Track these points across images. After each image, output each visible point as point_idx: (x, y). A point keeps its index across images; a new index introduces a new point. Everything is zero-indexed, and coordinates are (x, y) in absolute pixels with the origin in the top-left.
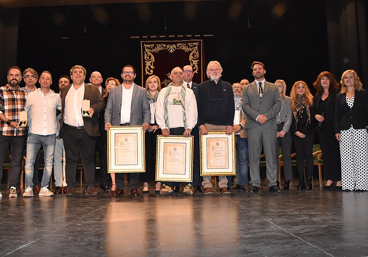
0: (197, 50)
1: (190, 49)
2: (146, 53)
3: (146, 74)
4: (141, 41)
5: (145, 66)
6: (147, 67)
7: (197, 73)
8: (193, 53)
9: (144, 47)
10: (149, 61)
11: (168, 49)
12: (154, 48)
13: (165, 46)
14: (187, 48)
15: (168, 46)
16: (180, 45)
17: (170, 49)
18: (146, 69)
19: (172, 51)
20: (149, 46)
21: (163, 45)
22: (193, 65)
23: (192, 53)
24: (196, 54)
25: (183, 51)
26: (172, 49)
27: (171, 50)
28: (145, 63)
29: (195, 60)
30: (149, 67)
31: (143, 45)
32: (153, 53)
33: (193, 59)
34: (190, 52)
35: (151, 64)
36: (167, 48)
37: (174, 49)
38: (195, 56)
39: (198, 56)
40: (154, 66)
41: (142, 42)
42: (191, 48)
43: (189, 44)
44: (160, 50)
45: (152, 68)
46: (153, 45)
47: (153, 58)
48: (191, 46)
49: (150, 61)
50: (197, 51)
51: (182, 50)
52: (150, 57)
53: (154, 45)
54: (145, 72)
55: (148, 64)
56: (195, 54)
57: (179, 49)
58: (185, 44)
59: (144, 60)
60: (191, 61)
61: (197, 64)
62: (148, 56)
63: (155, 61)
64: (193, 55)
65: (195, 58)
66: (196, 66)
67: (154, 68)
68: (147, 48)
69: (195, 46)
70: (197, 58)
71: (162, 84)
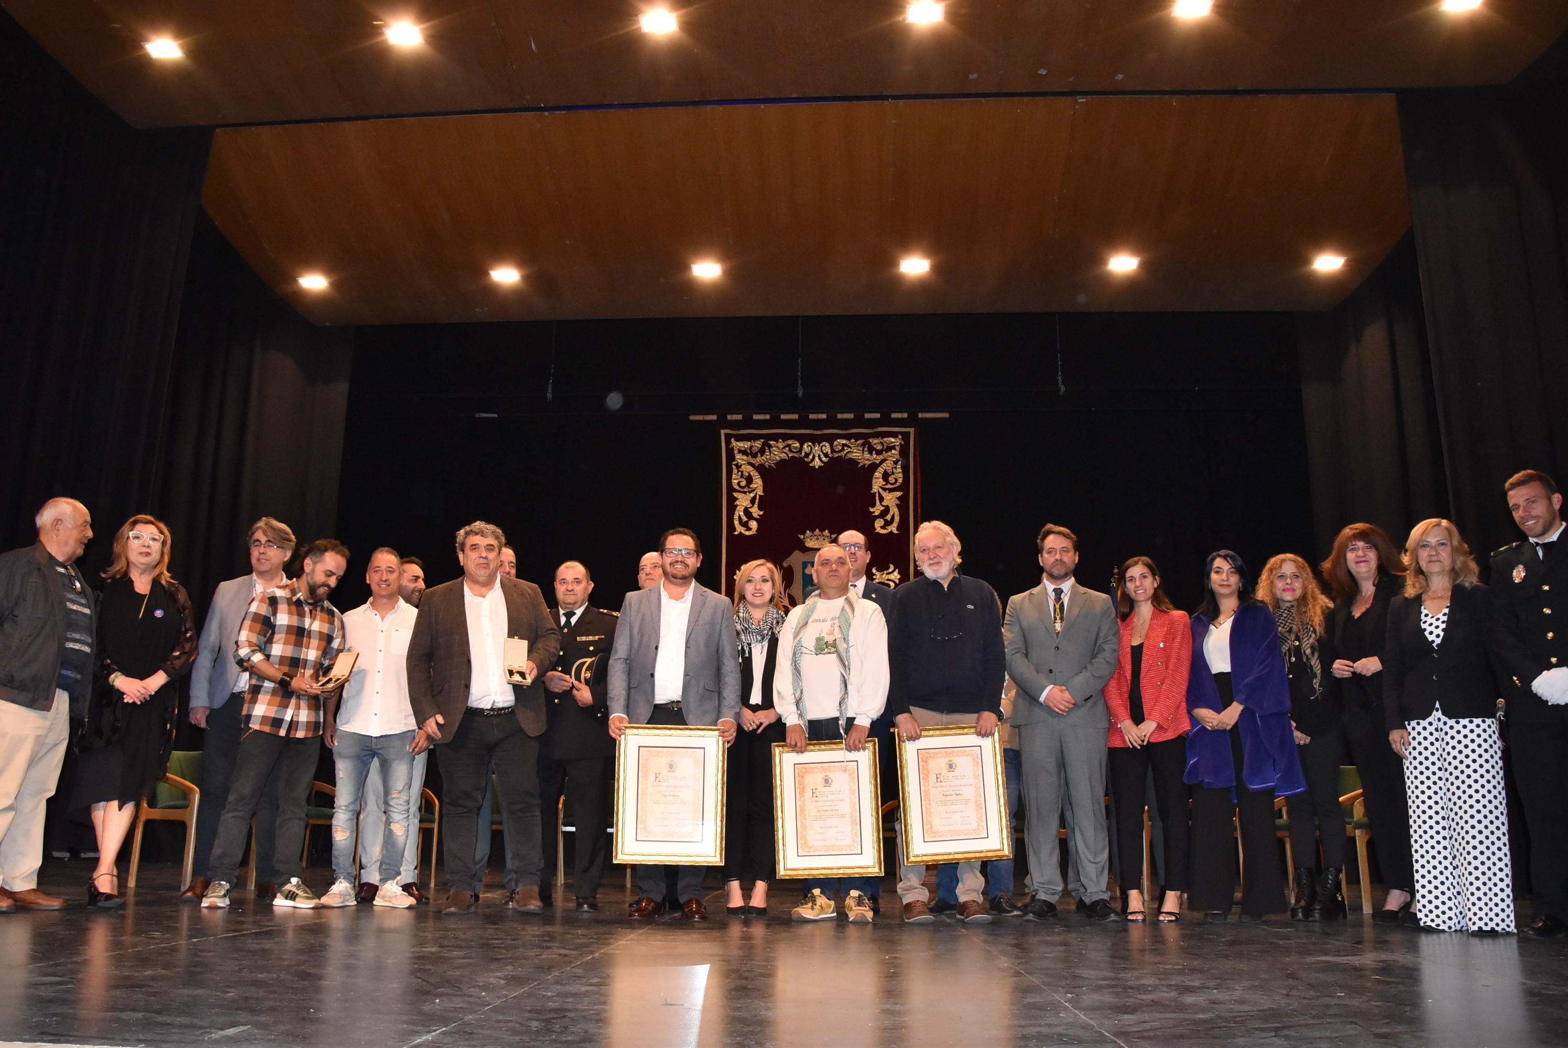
0: (898, 461)
1: (877, 458)
2: (738, 466)
3: (736, 533)
4: (723, 432)
5: (732, 508)
6: (740, 512)
7: (896, 532)
8: (885, 471)
9: (733, 448)
10: (745, 493)
11: (807, 455)
12: (762, 451)
13: (795, 448)
14: (867, 455)
15: (805, 446)
16: (844, 445)
17: (811, 457)
18: (736, 517)
19: (817, 463)
20: (745, 445)
21: (790, 442)
22: (882, 508)
23: (881, 470)
24: (893, 473)
25: (854, 462)
26: (819, 456)
27: (817, 459)
28: (732, 501)
29: (891, 490)
30: (747, 512)
31: (728, 443)
32: (760, 469)
33: (884, 489)
34: (874, 467)
35: (753, 501)
36: (803, 454)
37: (826, 455)
38: (891, 479)
39: (900, 480)
40: (760, 508)
41: (726, 435)
42: (879, 453)
43: (874, 441)
44: (782, 461)
45: (755, 515)
46: (758, 444)
47: (758, 483)
48: (879, 447)
49: (750, 492)
50: (896, 463)
51: (850, 459)
52: (749, 480)
53: (764, 445)
54: (731, 527)
55: (743, 501)
56: (889, 471)
57: (841, 457)
58: (860, 442)
59: (731, 489)
60: (877, 495)
61: (897, 505)
62: (742, 476)
63: (764, 491)
64: (886, 476)
65: (889, 486)
66: (894, 511)
67: (761, 513)
68: (740, 451)
69: (889, 449)
70: (898, 484)
71: (785, 564)
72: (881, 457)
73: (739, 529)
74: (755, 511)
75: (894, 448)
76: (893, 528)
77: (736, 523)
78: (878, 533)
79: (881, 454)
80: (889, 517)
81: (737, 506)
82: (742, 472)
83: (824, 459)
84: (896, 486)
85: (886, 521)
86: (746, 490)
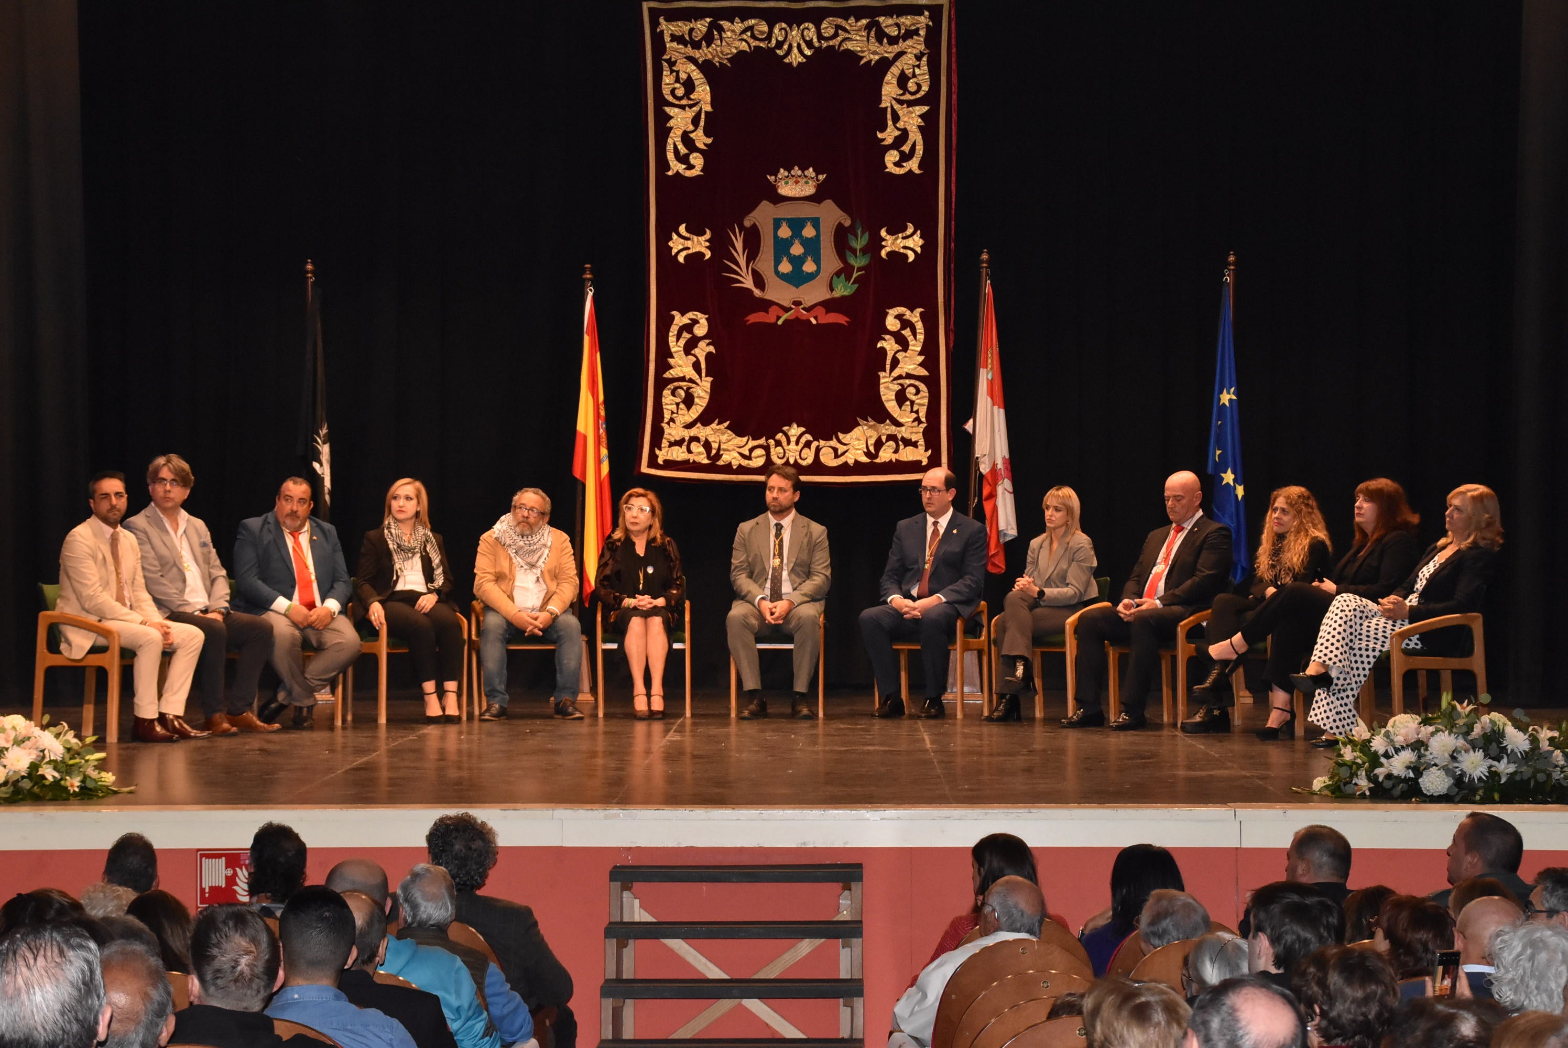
0: (922, 54)
1: (889, 51)
2: (672, 64)
3: (670, 173)
4: (645, 6)
5: (663, 132)
6: (674, 138)
7: (917, 171)
8: (903, 72)
9: (662, 32)
10: (683, 107)
11: (780, 45)
12: (708, 39)
13: (762, 33)
14: (874, 46)
15: (776, 30)
17: (786, 47)
18: (670, 147)
19: (795, 58)
20: (681, 28)
21: (752, 22)
22: (897, 133)
23: (895, 70)
24: (914, 76)
25: (853, 57)
26: (799, 46)
27: (795, 50)
28: (663, 120)
29: (910, 104)
30: (686, 138)
31: (654, 24)
32: (706, 68)
33: (900, 102)
34: (885, 64)
35: (695, 121)
36: (774, 42)
37: (809, 44)
38: (911, 86)
39: (925, 88)
40: (707, 134)
41: (651, 10)
42: (893, 41)
43: (885, 21)
44: (741, 53)
45: (700, 145)
46: (701, 26)
47: (703, 92)
48: (894, 32)
49: (691, 106)
50: (918, 57)
51: (848, 50)
52: (689, 86)
53: (711, 26)
54: (663, 164)
55: (680, 120)
56: (909, 72)
57: (833, 47)
58: (864, 22)
59: (661, 101)
60: (889, 110)
61: (919, 127)
62: (677, 80)
63: (713, 104)
64: (903, 80)
65: (908, 97)
66: (915, 136)
67: (709, 141)
68: (674, 38)
69: (910, 34)
70: (922, 93)
71: (747, 223)
72: (896, 49)
73: (676, 167)
74: (701, 139)
75: (916, 32)
76: (913, 165)
77: (670, 156)
78: (890, 174)
79: (897, 43)
80: (906, 148)
81: (671, 128)
82: (678, 72)
83: (808, 52)
84: (918, 96)
85: (902, 153)
86: (684, 102)
